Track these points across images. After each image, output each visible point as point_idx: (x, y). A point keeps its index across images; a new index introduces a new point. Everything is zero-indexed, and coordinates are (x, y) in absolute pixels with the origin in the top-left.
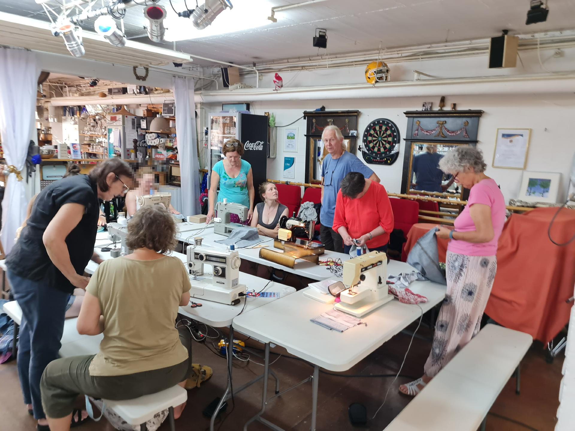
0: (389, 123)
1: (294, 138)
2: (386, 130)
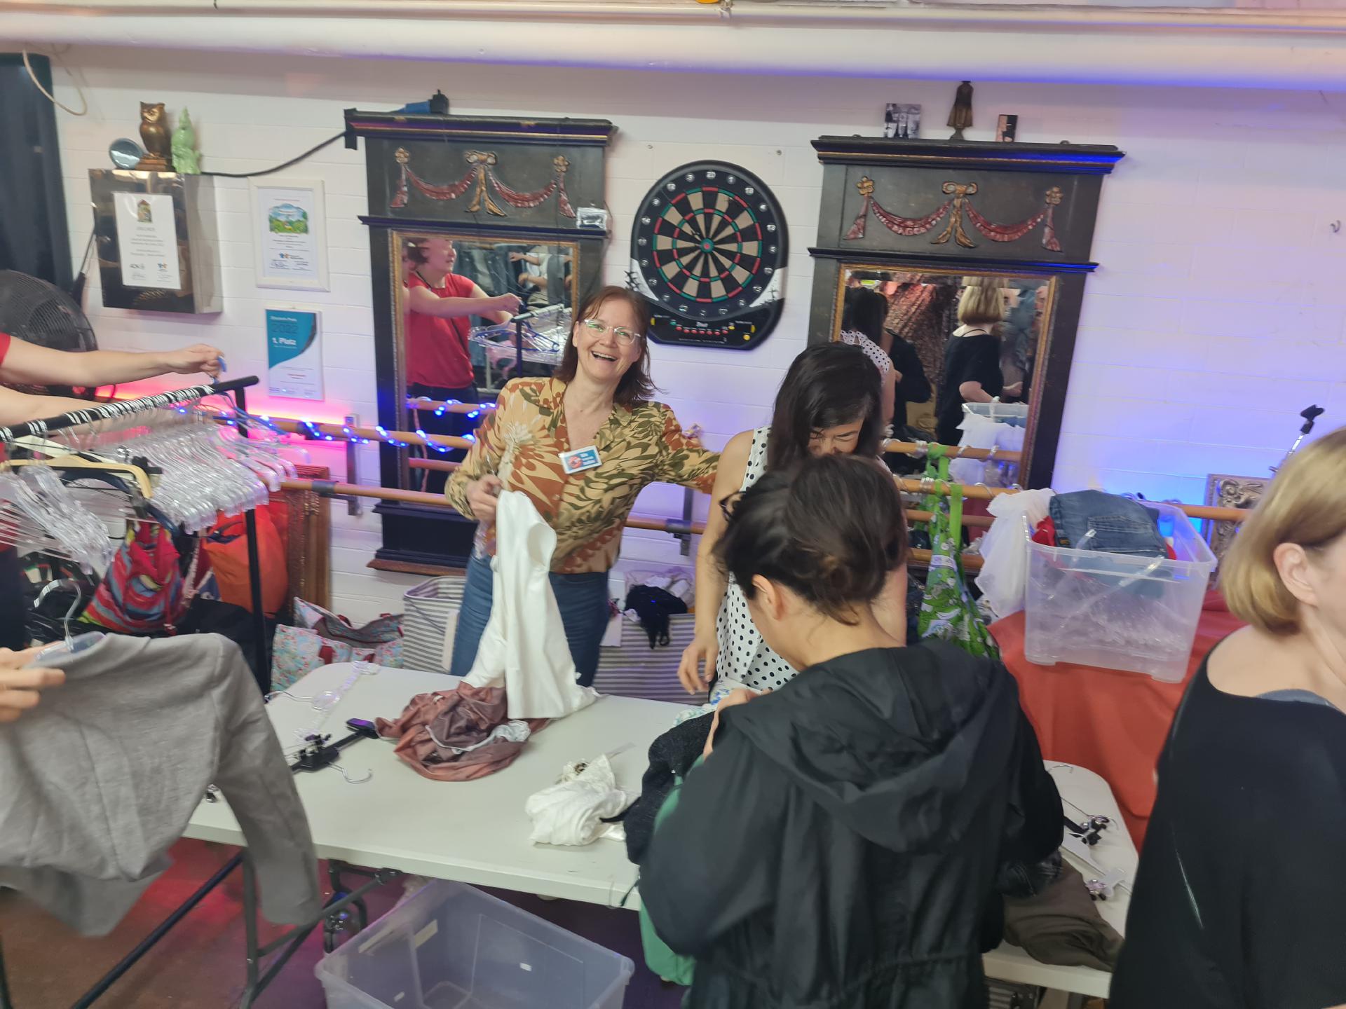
0: (748, 185)
1: (306, 230)
2: (735, 211)
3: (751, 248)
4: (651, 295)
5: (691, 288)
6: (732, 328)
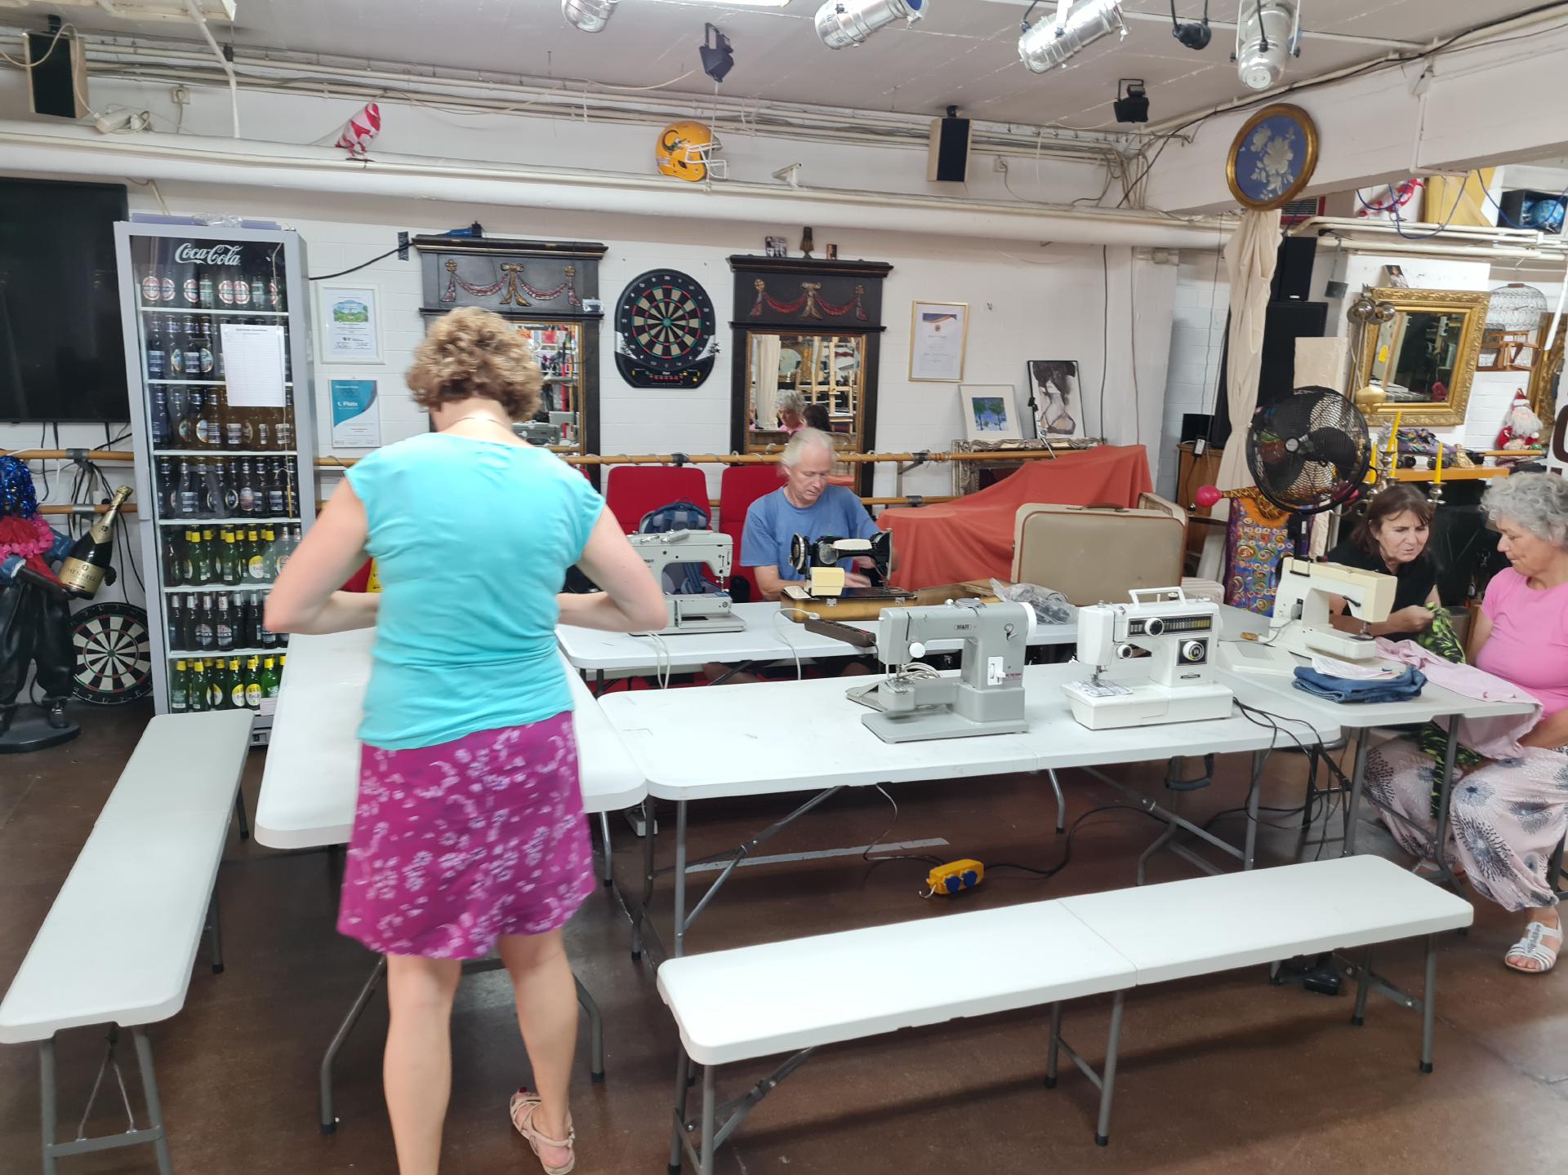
0: (689, 284)
1: (366, 320)
2: (683, 300)
3: (695, 323)
4: (631, 355)
5: (658, 350)
6: (685, 374)
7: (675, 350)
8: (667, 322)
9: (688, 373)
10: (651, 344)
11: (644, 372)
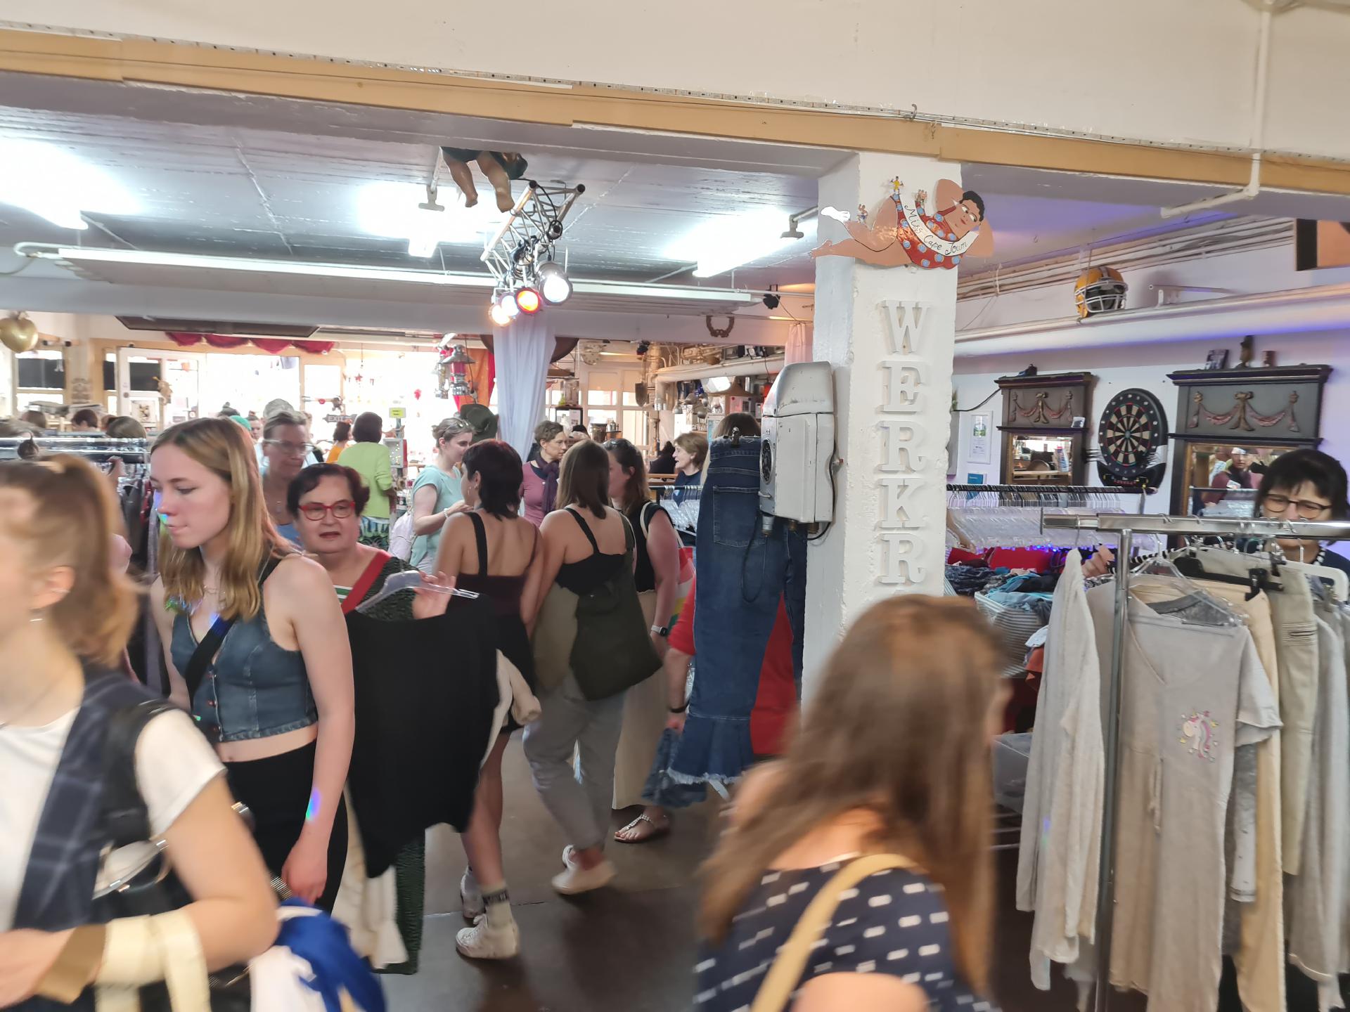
0: (1147, 400)
1: (985, 435)
2: (1139, 415)
3: (1146, 435)
4: (1105, 464)
5: (1120, 458)
6: (1138, 481)
7: (1132, 459)
8: (1128, 435)
9: (1140, 479)
10: (1116, 453)
11: (1111, 477)
